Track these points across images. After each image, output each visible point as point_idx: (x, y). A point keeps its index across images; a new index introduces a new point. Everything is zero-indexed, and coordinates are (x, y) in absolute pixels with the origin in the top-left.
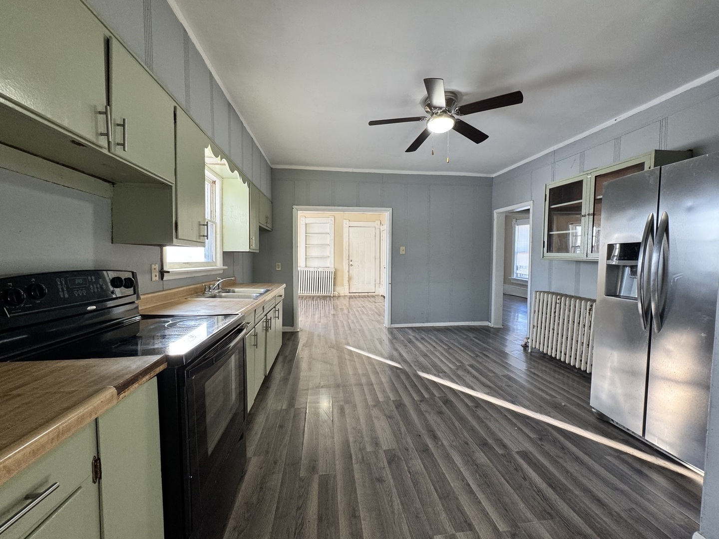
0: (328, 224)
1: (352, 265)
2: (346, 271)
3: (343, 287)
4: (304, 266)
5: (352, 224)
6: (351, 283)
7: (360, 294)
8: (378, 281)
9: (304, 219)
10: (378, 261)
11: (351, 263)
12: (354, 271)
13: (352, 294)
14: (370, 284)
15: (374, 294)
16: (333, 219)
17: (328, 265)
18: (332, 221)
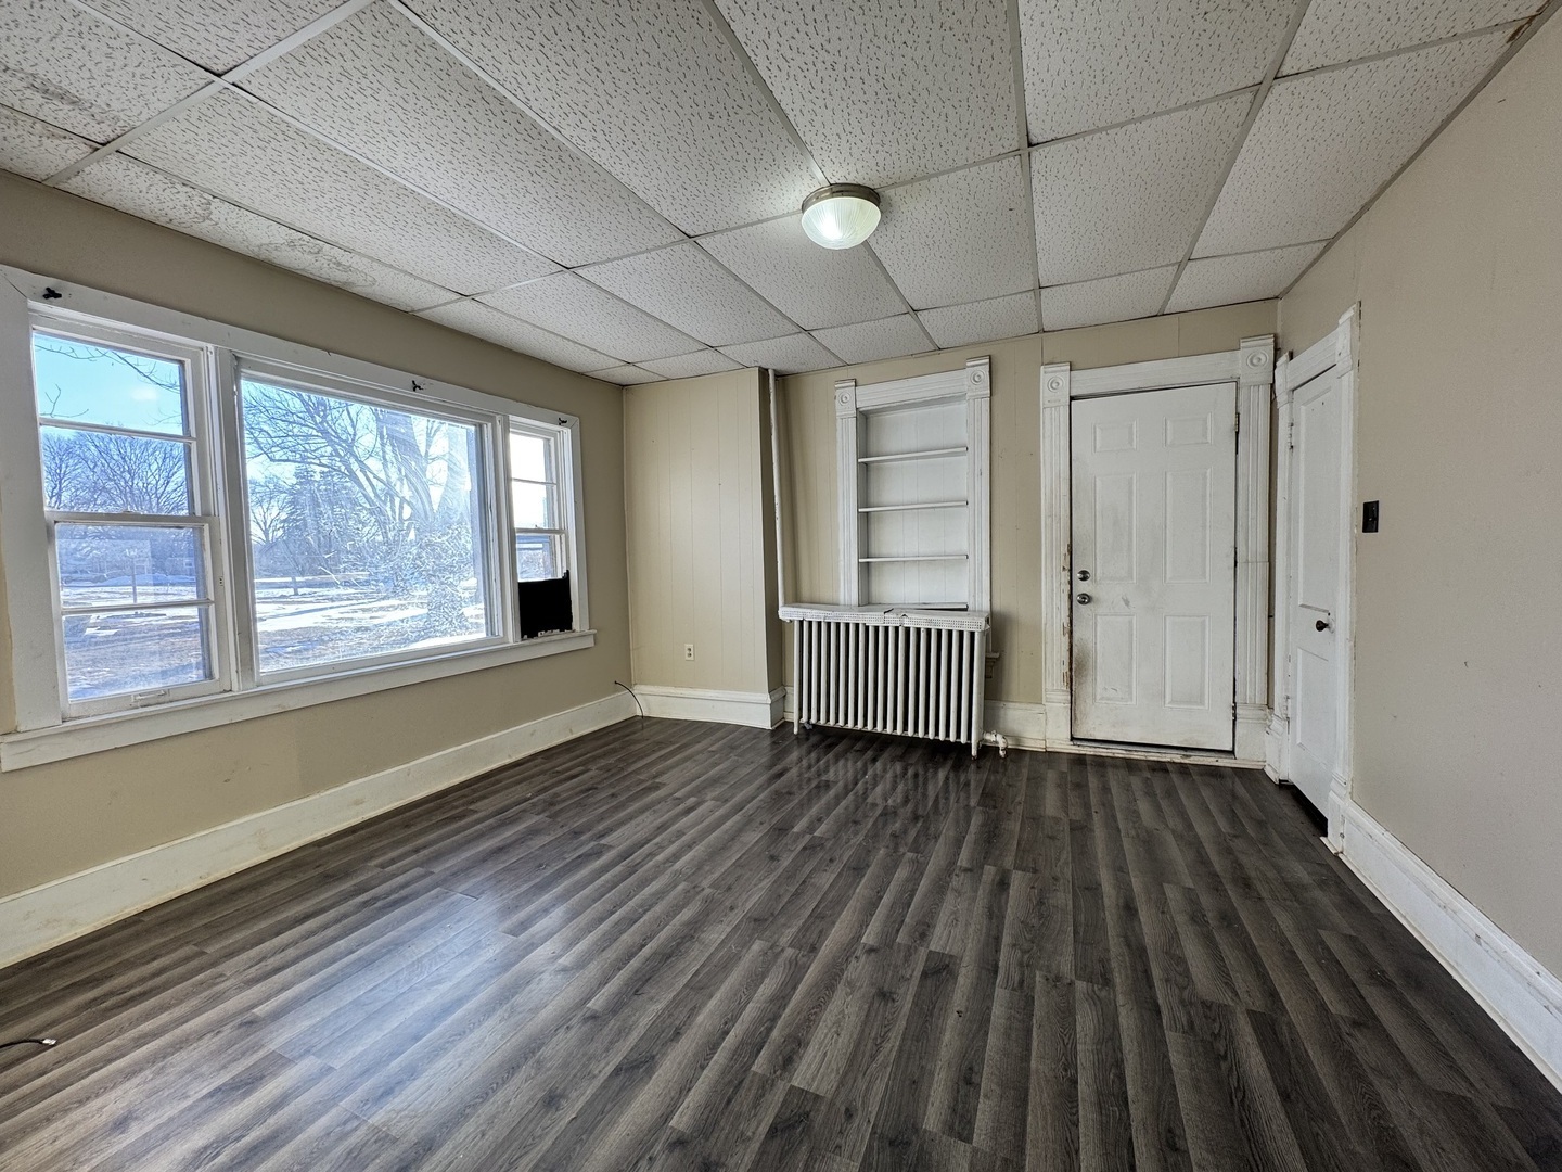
0: (963, 406)
1: (1086, 599)
2: (1058, 630)
3: (1038, 709)
4: (854, 598)
5: (1087, 381)
6: (1085, 691)
7: (1138, 755)
8: (1253, 690)
9: (849, 393)
10: (1254, 576)
11: (1081, 587)
12: (1101, 632)
13: (1087, 750)
14: (1202, 703)
15: (1224, 762)
16: (984, 372)
17: (961, 596)
18: (975, 379)
